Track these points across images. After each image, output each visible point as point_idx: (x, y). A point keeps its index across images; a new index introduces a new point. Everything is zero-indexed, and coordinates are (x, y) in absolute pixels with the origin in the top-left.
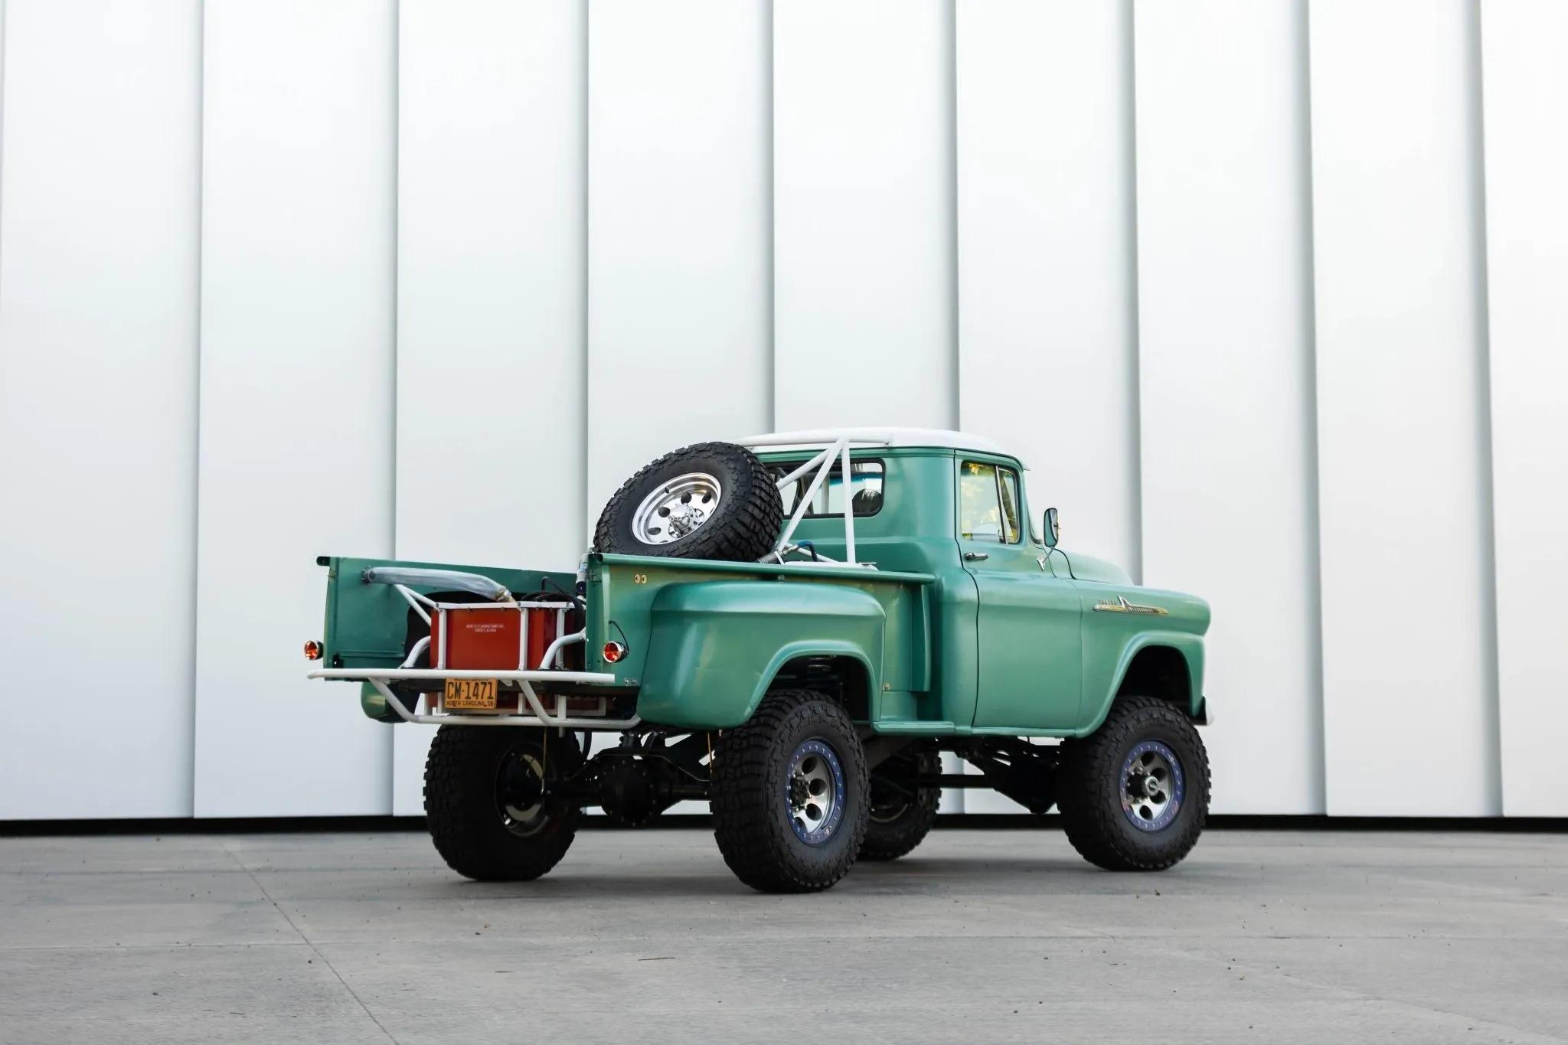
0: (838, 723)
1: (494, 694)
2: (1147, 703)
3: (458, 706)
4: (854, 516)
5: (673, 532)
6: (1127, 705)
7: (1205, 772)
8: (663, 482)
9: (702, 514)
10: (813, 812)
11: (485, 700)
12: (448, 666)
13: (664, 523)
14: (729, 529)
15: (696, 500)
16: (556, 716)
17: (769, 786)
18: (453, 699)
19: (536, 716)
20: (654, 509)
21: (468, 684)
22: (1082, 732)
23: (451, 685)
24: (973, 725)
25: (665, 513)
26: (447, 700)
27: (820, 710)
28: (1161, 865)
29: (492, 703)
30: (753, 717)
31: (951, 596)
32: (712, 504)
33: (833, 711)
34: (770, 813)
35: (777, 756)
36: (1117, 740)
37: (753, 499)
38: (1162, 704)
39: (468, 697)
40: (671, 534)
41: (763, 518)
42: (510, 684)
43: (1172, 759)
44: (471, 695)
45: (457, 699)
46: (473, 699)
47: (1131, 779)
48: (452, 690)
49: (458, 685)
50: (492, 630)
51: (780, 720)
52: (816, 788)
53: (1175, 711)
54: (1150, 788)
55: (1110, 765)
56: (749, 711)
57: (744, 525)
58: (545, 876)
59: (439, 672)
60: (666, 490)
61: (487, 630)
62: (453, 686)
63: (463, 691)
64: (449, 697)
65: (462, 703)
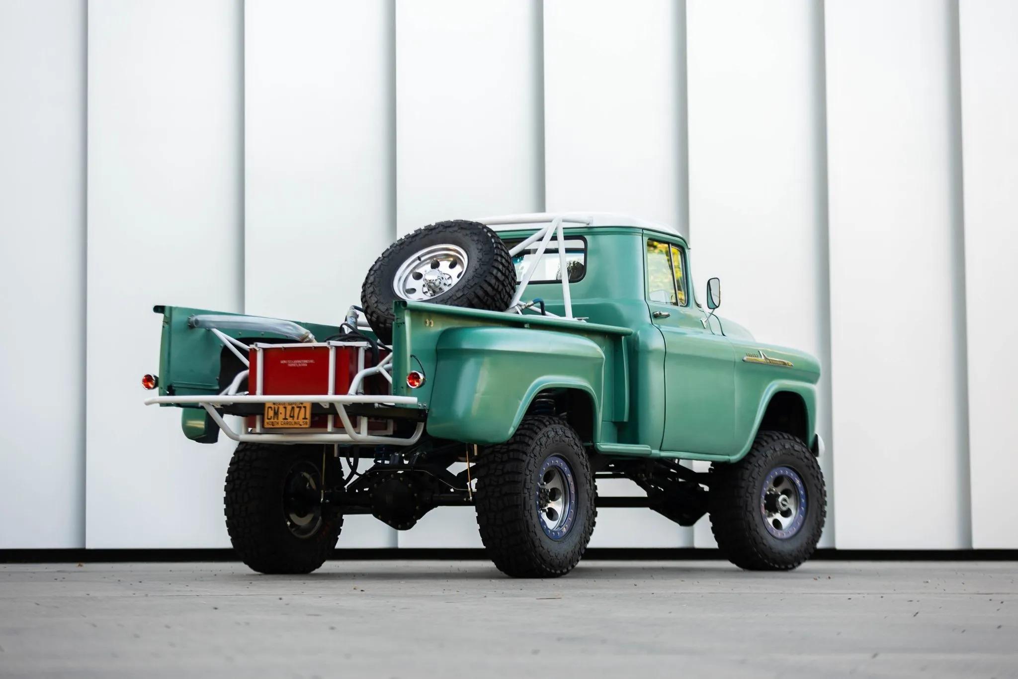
0: (573, 444)
1: (308, 416)
2: (781, 437)
3: (276, 426)
4: (570, 282)
5: (427, 292)
6: (765, 438)
7: (823, 492)
8: (417, 251)
9: (450, 277)
10: (551, 514)
11: (301, 420)
12: (265, 392)
13: (418, 284)
14: (479, 288)
15: (444, 265)
16: (359, 433)
17: (526, 491)
18: (272, 420)
19: (346, 433)
20: (409, 274)
21: (285, 408)
22: (735, 458)
23: (270, 409)
24: (660, 450)
25: (418, 276)
26: (266, 421)
27: (560, 432)
28: (790, 566)
29: (306, 423)
30: (515, 435)
31: (646, 346)
32: (458, 269)
33: (569, 433)
34: (527, 513)
35: (531, 467)
36: (759, 465)
37: (496, 264)
38: (791, 437)
39: (285, 419)
40: (425, 293)
41: (504, 280)
42: (327, 406)
43: (798, 482)
44: (288, 417)
45: (276, 420)
46: (290, 420)
47: (767, 497)
48: (271, 413)
49: (276, 409)
50: (304, 365)
51: (533, 439)
52: (553, 495)
53: (801, 444)
54: (782, 503)
55: (754, 485)
56: (511, 431)
57: (490, 284)
58: (317, 571)
59: (259, 397)
60: (419, 258)
61: (300, 365)
62: (272, 410)
63: (281, 413)
64: (268, 419)
65: (280, 423)
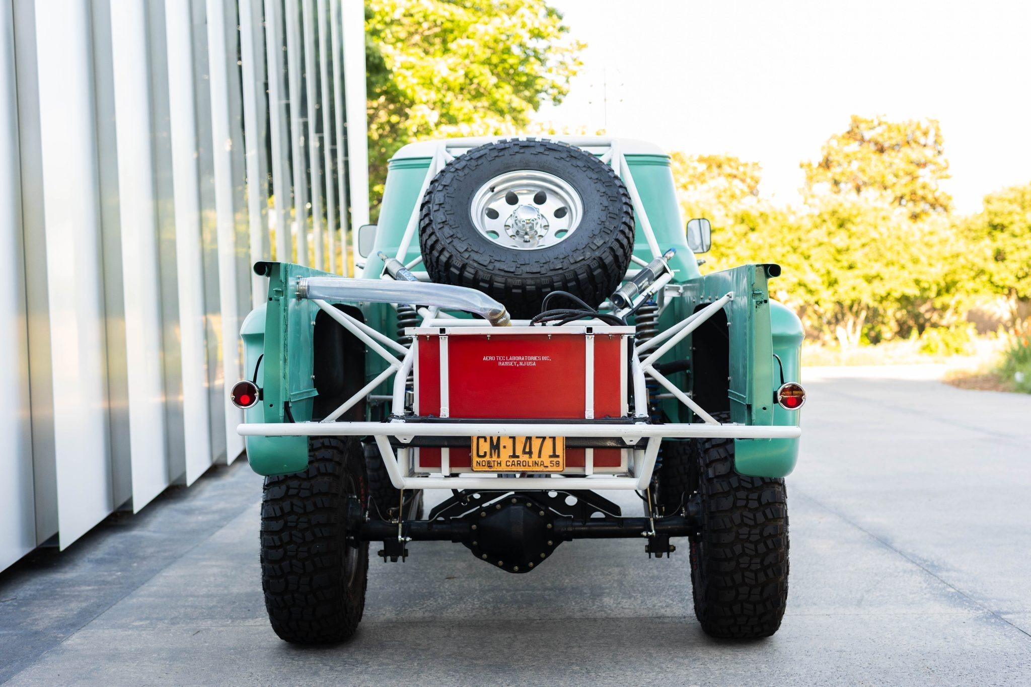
1: (560, 452)
3: (497, 469)
5: (513, 236)
11: (545, 458)
13: (497, 225)
15: (527, 201)
18: (487, 458)
20: (483, 210)
21: (513, 441)
23: (481, 441)
25: (492, 214)
26: (475, 459)
29: (558, 464)
39: (514, 456)
44: (519, 452)
45: (495, 458)
46: (526, 458)
48: (485, 447)
49: (495, 440)
50: (529, 364)
60: (492, 189)
61: (521, 364)
62: (485, 441)
63: (505, 447)
64: (479, 456)
65: (503, 464)
